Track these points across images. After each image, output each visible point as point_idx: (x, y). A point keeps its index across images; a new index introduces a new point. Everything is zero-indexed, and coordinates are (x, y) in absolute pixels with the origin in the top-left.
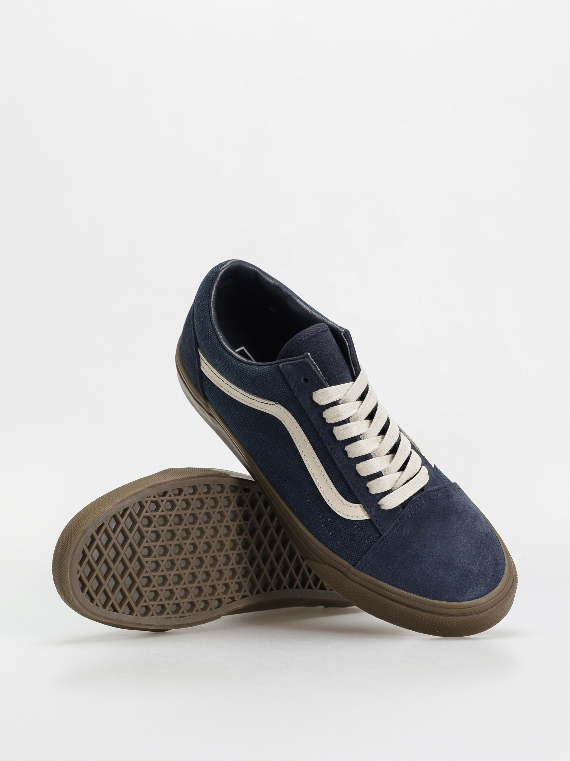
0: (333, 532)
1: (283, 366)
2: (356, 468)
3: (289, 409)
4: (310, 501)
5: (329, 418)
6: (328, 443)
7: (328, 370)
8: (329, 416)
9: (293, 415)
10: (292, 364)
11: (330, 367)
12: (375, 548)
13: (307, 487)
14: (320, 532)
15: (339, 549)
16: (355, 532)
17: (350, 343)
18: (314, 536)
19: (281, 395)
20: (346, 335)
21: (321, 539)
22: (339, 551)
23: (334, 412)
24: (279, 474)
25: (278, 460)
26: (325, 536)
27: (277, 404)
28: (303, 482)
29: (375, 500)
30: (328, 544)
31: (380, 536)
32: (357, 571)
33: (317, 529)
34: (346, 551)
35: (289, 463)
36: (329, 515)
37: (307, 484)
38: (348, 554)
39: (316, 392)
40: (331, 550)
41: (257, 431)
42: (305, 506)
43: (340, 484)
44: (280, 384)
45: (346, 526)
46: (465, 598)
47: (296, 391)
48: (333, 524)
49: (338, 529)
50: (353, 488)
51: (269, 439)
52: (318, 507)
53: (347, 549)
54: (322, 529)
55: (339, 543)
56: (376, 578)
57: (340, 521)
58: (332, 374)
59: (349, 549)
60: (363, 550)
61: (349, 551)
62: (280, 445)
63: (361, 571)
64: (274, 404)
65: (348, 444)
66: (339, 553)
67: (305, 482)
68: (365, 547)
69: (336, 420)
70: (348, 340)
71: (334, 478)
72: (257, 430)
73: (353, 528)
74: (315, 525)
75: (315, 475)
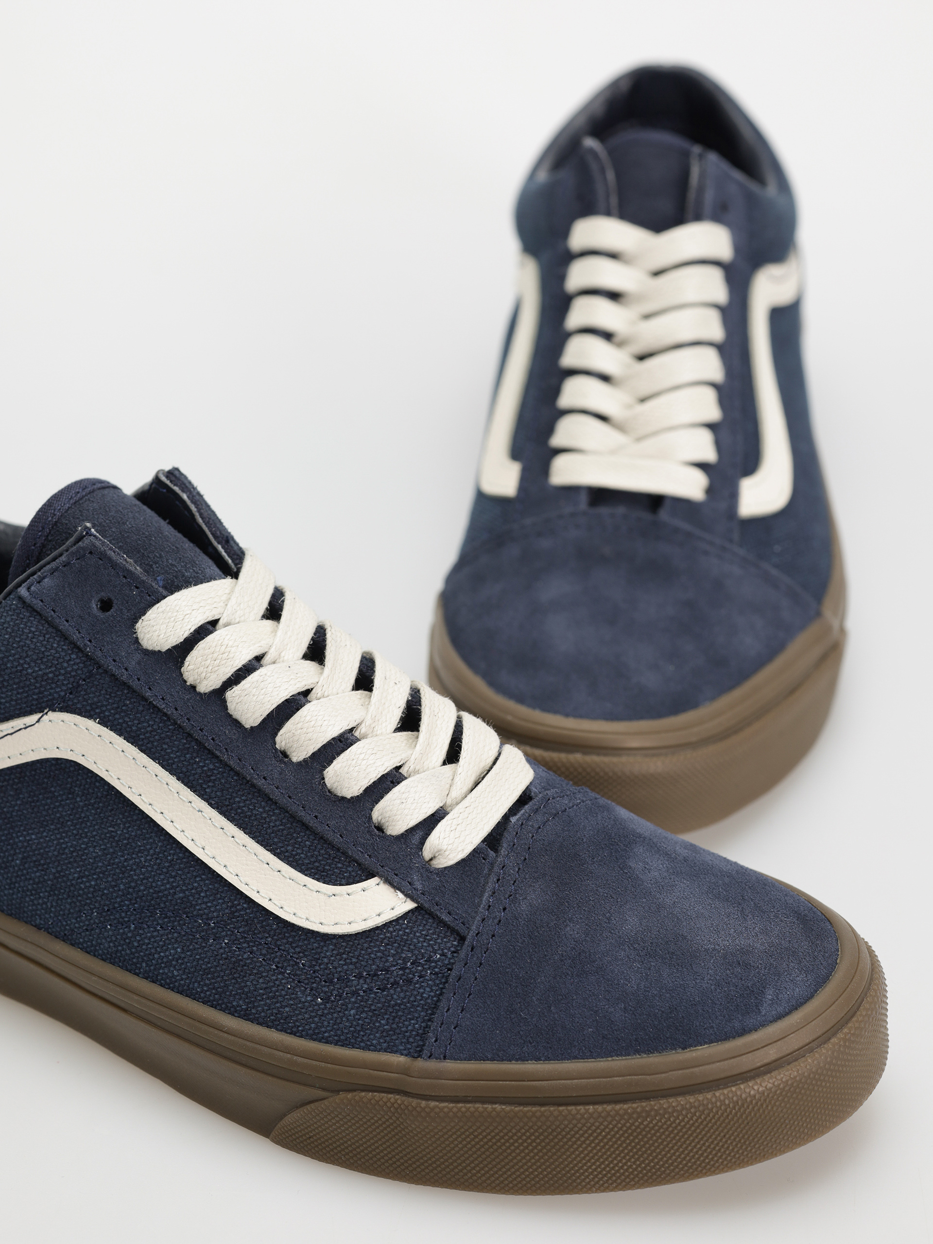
0: (326, 989)
1: (29, 589)
2: (326, 780)
3: (86, 711)
4: (229, 940)
5: (204, 674)
6: (226, 749)
7: (156, 563)
8: (201, 669)
9: (103, 723)
10: (53, 572)
11: (160, 555)
12: (459, 979)
13: (209, 904)
14: (287, 1009)
15: (358, 1028)
16: (387, 961)
17: (191, 492)
18: (277, 1029)
19: (51, 675)
20: (173, 479)
21: (299, 1026)
22: (362, 1033)
23: (212, 650)
24: (117, 916)
25: (101, 875)
26: (306, 1013)
27: (46, 713)
28: (191, 898)
29: (411, 848)
30: (323, 1029)
31: (462, 939)
32: (432, 1065)
33: (278, 1005)
34: (381, 1025)
35: (134, 867)
36: (298, 950)
37: (206, 896)
38: (392, 1029)
39: (143, 618)
40: (336, 1044)
41: (19, 832)
42: (221, 962)
43: (298, 848)
44: (38, 644)
45: (356, 953)
46: (764, 1016)
47: (89, 643)
48: (317, 968)
49: (336, 975)
50: (338, 838)
51: (58, 836)
52: (260, 944)
53: (384, 1019)
54: (291, 999)
55: (352, 1012)
56: (492, 1059)
57: (333, 950)
58: (170, 569)
59: (386, 1017)
60: (429, 1001)
61: (391, 1021)
62: (94, 833)
63: (445, 1058)
64: (38, 721)
65: (280, 725)
66: (362, 1041)
67: (197, 896)
68: (432, 991)
69: (228, 671)
70: (183, 486)
71: (276, 840)
72: (17, 829)
73: (379, 951)
74: (268, 998)
75: (218, 858)
